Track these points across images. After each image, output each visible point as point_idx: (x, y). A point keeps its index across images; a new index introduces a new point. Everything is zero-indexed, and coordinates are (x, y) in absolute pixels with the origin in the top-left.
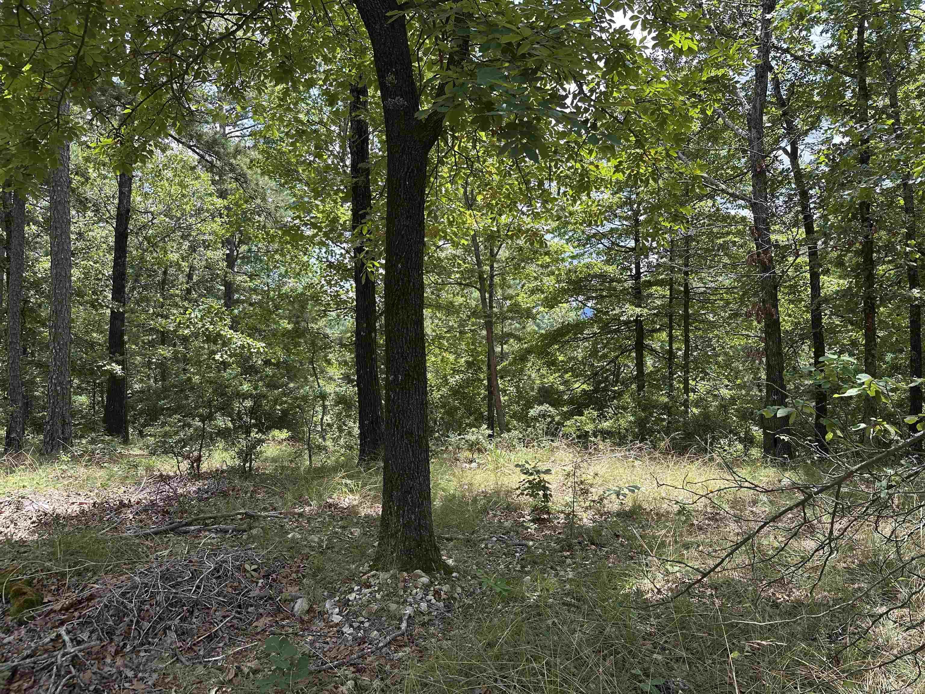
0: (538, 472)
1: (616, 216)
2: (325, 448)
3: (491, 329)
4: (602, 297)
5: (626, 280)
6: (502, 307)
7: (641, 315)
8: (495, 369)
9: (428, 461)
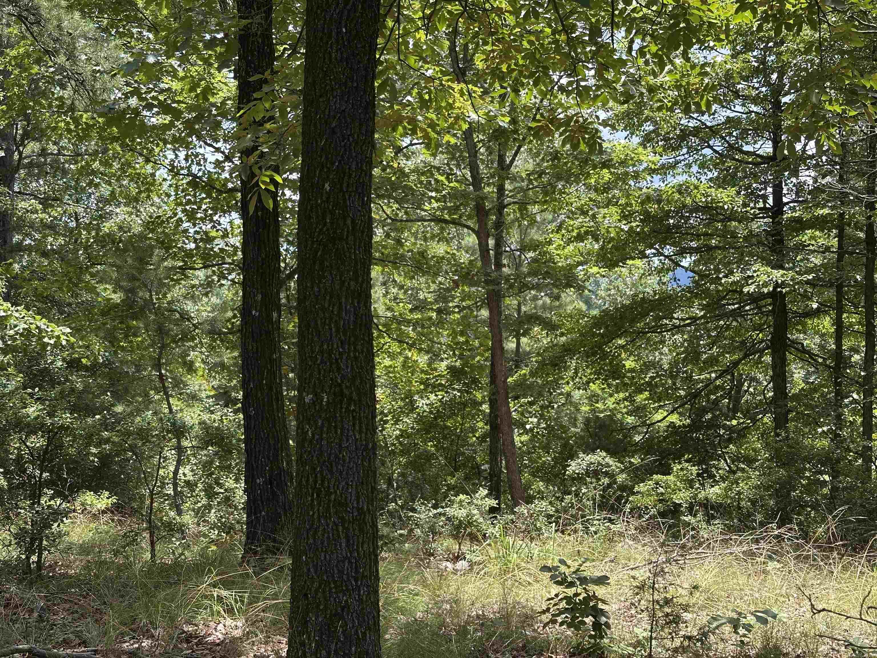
0: (584, 581)
1: (737, 94)
2: (181, 529)
3: (499, 307)
4: (710, 248)
5: (755, 216)
6: (518, 265)
7: (783, 284)
8: (505, 381)
9: (376, 556)
